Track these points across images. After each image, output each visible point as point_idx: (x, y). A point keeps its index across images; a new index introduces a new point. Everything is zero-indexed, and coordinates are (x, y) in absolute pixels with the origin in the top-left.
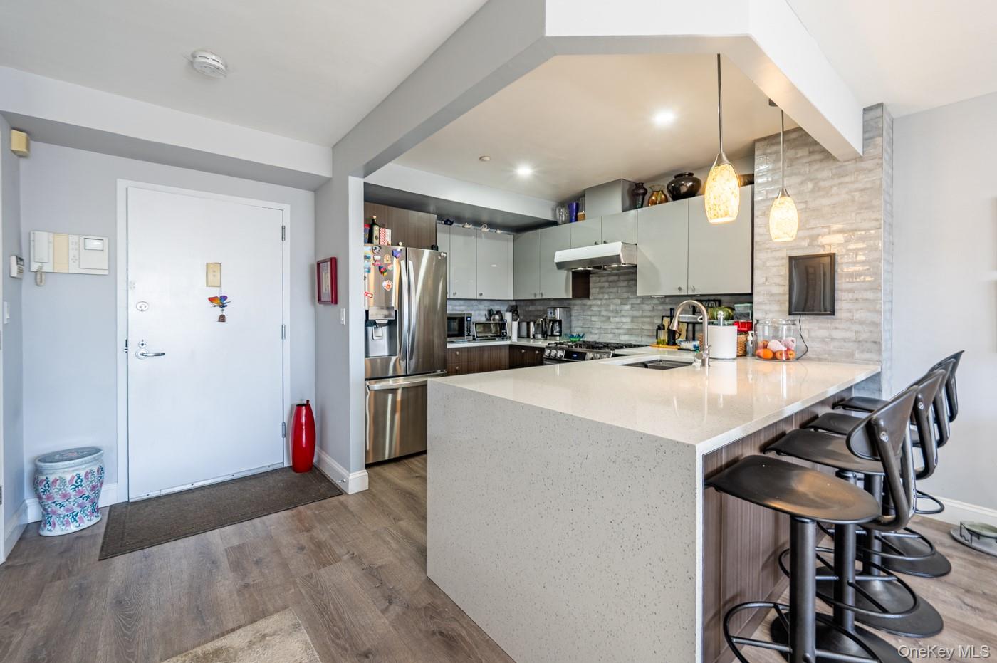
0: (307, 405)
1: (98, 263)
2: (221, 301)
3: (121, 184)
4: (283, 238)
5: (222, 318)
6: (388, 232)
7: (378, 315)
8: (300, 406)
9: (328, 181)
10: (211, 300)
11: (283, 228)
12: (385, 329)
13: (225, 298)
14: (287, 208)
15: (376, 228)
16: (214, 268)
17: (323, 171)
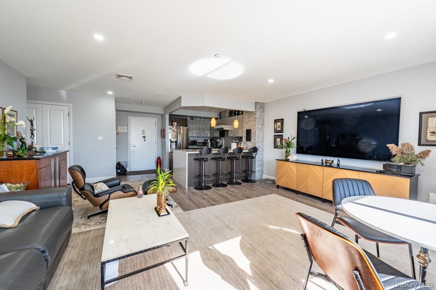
0: (160, 158)
1: (126, 131)
2: (144, 137)
3: (129, 117)
4: (156, 125)
5: (145, 140)
6: (176, 123)
7: (173, 140)
8: (158, 158)
9: (163, 114)
10: (143, 137)
11: (156, 123)
12: (175, 143)
13: (145, 137)
14: (156, 119)
15: (173, 122)
16: (143, 131)
17: (162, 113)
